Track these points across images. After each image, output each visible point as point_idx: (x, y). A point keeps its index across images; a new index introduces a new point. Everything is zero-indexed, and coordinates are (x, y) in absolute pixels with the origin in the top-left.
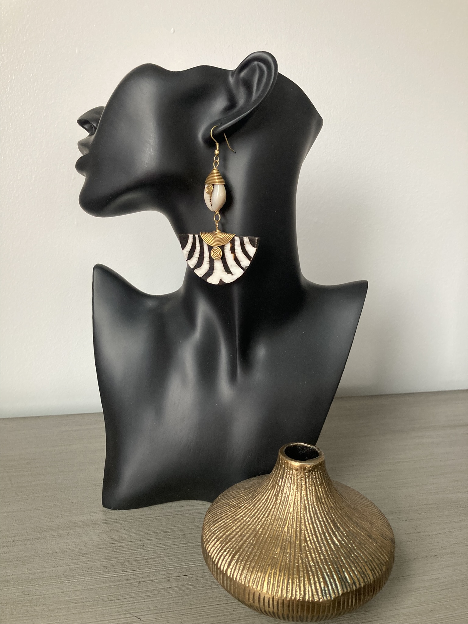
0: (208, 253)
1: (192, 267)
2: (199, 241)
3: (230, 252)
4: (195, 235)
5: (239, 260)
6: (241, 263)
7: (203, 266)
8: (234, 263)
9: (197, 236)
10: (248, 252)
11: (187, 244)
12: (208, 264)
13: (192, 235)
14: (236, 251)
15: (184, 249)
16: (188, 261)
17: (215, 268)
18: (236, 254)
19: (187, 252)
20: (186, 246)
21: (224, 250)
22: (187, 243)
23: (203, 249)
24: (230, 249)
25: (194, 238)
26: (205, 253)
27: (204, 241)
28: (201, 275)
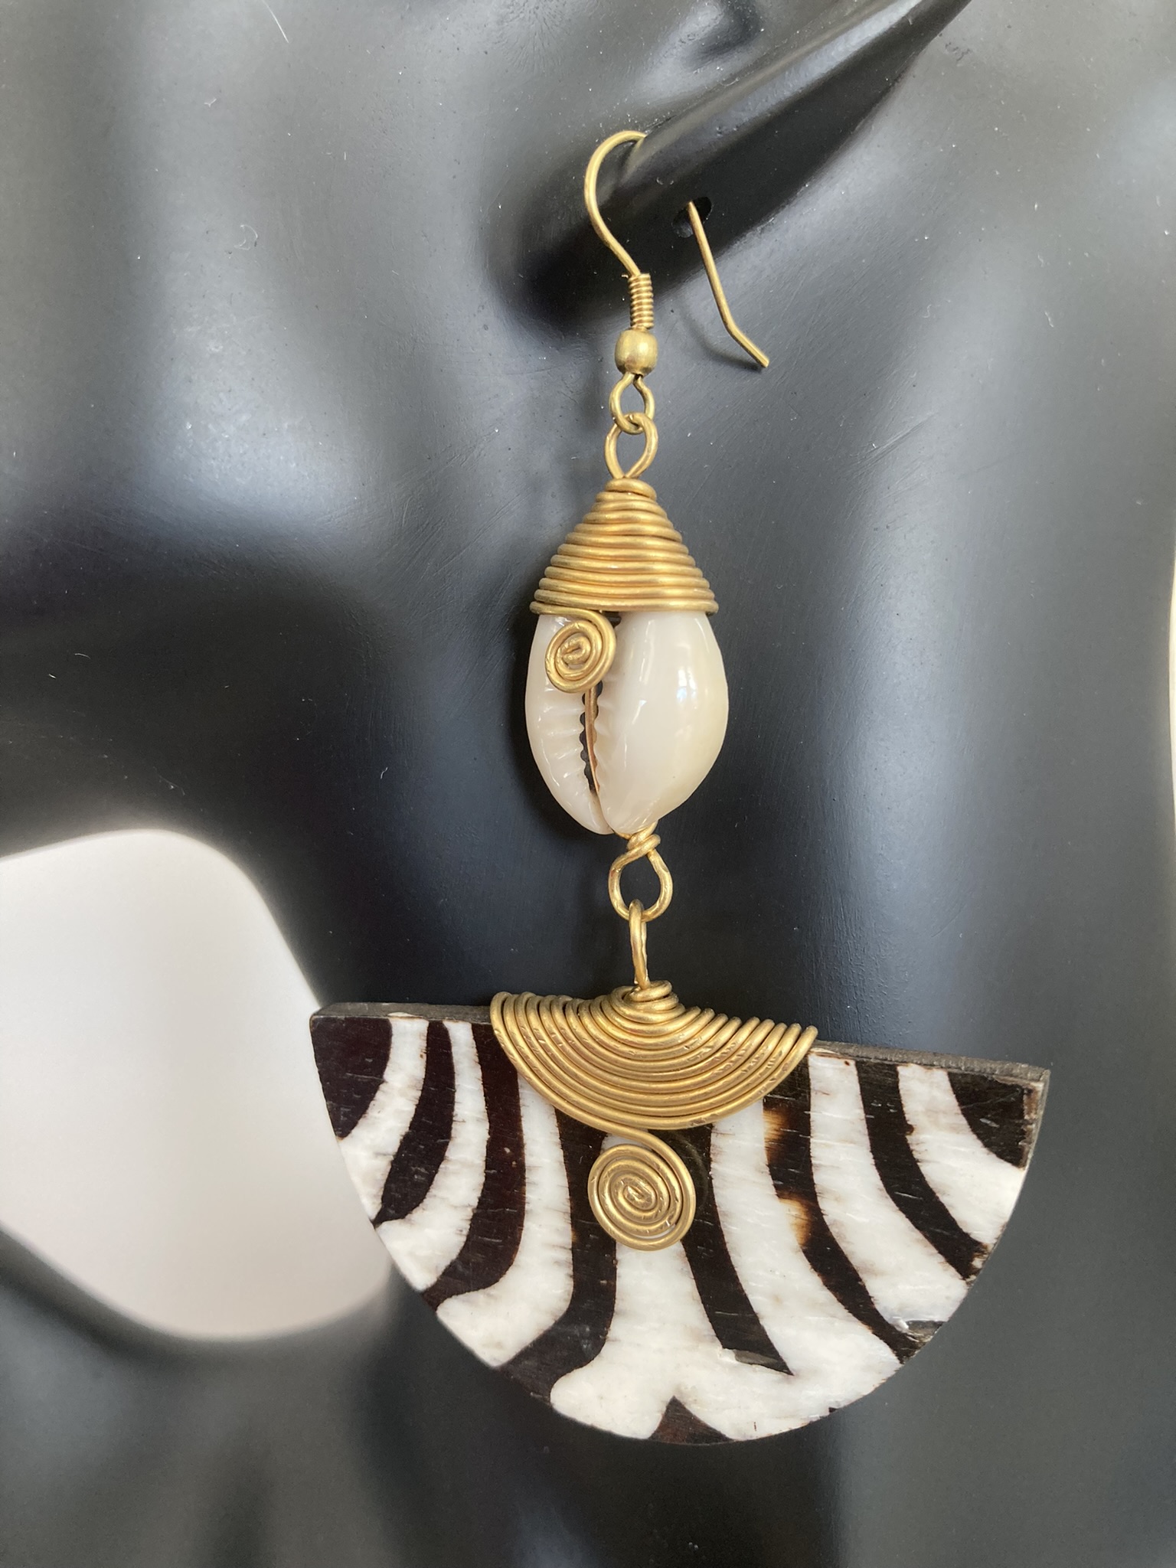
0: (563, 1181)
1: (421, 1279)
2: (478, 1073)
3: (769, 1181)
4: (447, 1024)
5: (855, 1262)
6: (874, 1287)
7: (512, 1278)
8: (807, 1281)
9: (461, 1034)
10: (944, 1199)
11: (379, 1095)
12: (557, 1263)
13: (421, 1026)
14: (820, 1178)
15: (355, 1131)
16: (385, 1225)
17: (619, 1305)
18: (825, 1205)
19: (377, 1154)
20: (373, 1112)
21: (708, 1161)
22: (375, 1089)
23: (518, 1146)
24: (763, 1159)
25: (438, 1048)
26: (529, 1176)
27: (520, 1082)
28: (499, 1345)
